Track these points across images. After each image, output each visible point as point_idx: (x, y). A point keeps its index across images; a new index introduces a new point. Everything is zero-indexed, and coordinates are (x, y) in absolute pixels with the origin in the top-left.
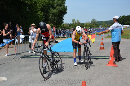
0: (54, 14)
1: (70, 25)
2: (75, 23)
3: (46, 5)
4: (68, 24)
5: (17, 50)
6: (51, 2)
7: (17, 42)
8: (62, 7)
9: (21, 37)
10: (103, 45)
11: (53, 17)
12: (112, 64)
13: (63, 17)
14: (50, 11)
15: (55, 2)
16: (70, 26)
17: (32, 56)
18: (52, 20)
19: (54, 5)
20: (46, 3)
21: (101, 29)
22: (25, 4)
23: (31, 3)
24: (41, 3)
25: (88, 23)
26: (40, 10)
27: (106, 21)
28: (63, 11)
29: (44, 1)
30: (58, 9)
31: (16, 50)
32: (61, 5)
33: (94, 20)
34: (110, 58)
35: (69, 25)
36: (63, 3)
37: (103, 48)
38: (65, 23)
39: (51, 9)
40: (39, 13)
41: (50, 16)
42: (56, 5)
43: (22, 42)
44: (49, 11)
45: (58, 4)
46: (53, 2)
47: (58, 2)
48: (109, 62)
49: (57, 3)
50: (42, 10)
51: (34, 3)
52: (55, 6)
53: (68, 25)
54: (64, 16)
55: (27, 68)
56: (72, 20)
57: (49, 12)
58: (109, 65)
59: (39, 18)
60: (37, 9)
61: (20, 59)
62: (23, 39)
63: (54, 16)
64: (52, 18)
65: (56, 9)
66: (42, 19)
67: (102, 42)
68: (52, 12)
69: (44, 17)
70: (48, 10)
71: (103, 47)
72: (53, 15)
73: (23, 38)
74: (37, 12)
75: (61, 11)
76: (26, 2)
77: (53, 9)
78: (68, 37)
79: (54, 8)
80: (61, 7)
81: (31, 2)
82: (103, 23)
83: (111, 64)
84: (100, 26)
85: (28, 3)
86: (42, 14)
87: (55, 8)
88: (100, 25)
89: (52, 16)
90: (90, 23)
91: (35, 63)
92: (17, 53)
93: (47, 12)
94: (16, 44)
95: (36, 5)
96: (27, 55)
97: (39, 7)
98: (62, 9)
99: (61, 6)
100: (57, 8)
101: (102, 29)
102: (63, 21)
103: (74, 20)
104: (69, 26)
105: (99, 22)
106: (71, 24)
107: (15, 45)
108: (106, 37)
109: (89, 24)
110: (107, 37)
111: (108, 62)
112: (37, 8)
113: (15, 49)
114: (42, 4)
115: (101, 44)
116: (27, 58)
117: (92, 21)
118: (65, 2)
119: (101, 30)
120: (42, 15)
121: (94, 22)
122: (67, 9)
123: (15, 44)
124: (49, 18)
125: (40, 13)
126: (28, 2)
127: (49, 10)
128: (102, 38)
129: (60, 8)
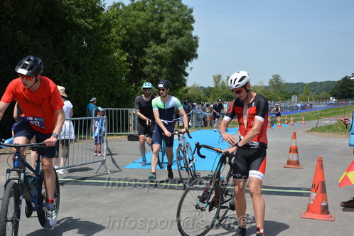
0: (160, 58)
1: (208, 92)
2: (222, 85)
3: (138, 33)
4: (202, 87)
6: (152, 24)
8: (183, 39)
10: (295, 155)
11: (155, 67)
12: (317, 213)
13: (184, 68)
14: (148, 50)
15: (165, 25)
16: (208, 95)
18: (153, 75)
19: (161, 33)
20: (138, 26)
21: (296, 106)
22: (78, 28)
23: (93, 27)
24: (124, 26)
25: (260, 87)
26: (119, 45)
27: (314, 84)
28: (187, 50)
29: (133, 21)
30: (170, 45)
32: (179, 33)
33: (277, 78)
34: (314, 195)
35: (204, 92)
36: (187, 29)
37: (298, 163)
38: (193, 86)
39: (151, 43)
40: (116, 54)
41: (147, 64)
42: (167, 34)
44: (145, 49)
45: (171, 30)
46: (157, 24)
47: (173, 25)
48: (309, 205)
49: (169, 27)
50: (125, 46)
51: (103, 27)
52: (163, 35)
53: (202, 91)
54: (187, 66)
56: (214, 77)
57: (144, 53)
58: (309, 215)
59: (114, 69)
60: (109, 44)
63: (160, 63)
64: (154, 71)
65: (166, 44)
66: (125, 72)
67: (293, 145)
68: (154, 52)
69: (130, 67)
70: (142, 47)
71: (295, 159)
72: (158, 62)
74: (109, 52)
75: (181, 51)
76: (81, 21)
77: (158, 45)
78: (197, 127)
79: (161, 42)
80: (181, 38)
81: (94, 23)
82: (304, 90)
83: (313, 212)
84: (294, 98)
85: (86, 24)
86: (125, 59)
87: (164, 41)
88: (294, 93)
89: (154, 64)
90: (266, 87)
91: (92, 200)
93: (141, 53)
95: (109, 32)
97: (118, 38)
98: (183, 45)
99: (182, 36)
100: (169, 41)
101: (299, 105)
102: (186, 78)
103: (219, 77)
104: (202, 95)
105: (291, 85)
106: (210, 89)
108: (308, 131)
109: (263, 91)
110: (313, 130)
111: (306, 207)
112: (112, 39)
114: (126, 29)
115: (290, 151)
116: (71, 184)
117: (271, 82)
118: (193, 25)
119: (297, 108)
120: (124, 61)
121: (278, 85)
122: (197, 46)
124: (146, 69)
125: (120, 56)
126: (86, 22)
127: (147, 47)
128: (295, 134)
129: (178, 42)
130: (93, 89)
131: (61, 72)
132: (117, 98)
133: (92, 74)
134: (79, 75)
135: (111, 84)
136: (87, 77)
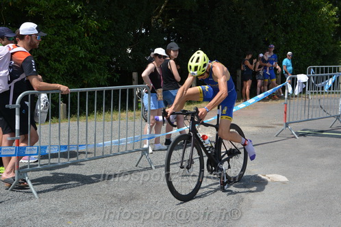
5: (287, 113)
7: (288, 93)
9: (298, 79)
17: (322, 131)
31: (285, 113)
40: (324, 9)
43: (301, 93)
55: (327, 161)
61: (295, 137)
62: (304, 86)
66: (333, 27)
69: (336, 22)
73: (305, 83)
74: (318, 7)
86: (334, 13)
92: (287, 121)
94: (286, 97)
96: (310, 130)
107: (285, 101)
113: (284, 110)
116: (313, 136)
120: (333, 16)
123: (283, 98)
125: (328, 11)
130: (300, 46)
131: (270, 31)
132: (324, 56)
133: (300, 32)
134: (287, 33)
135: (318, 41)
136: (294, 36)
